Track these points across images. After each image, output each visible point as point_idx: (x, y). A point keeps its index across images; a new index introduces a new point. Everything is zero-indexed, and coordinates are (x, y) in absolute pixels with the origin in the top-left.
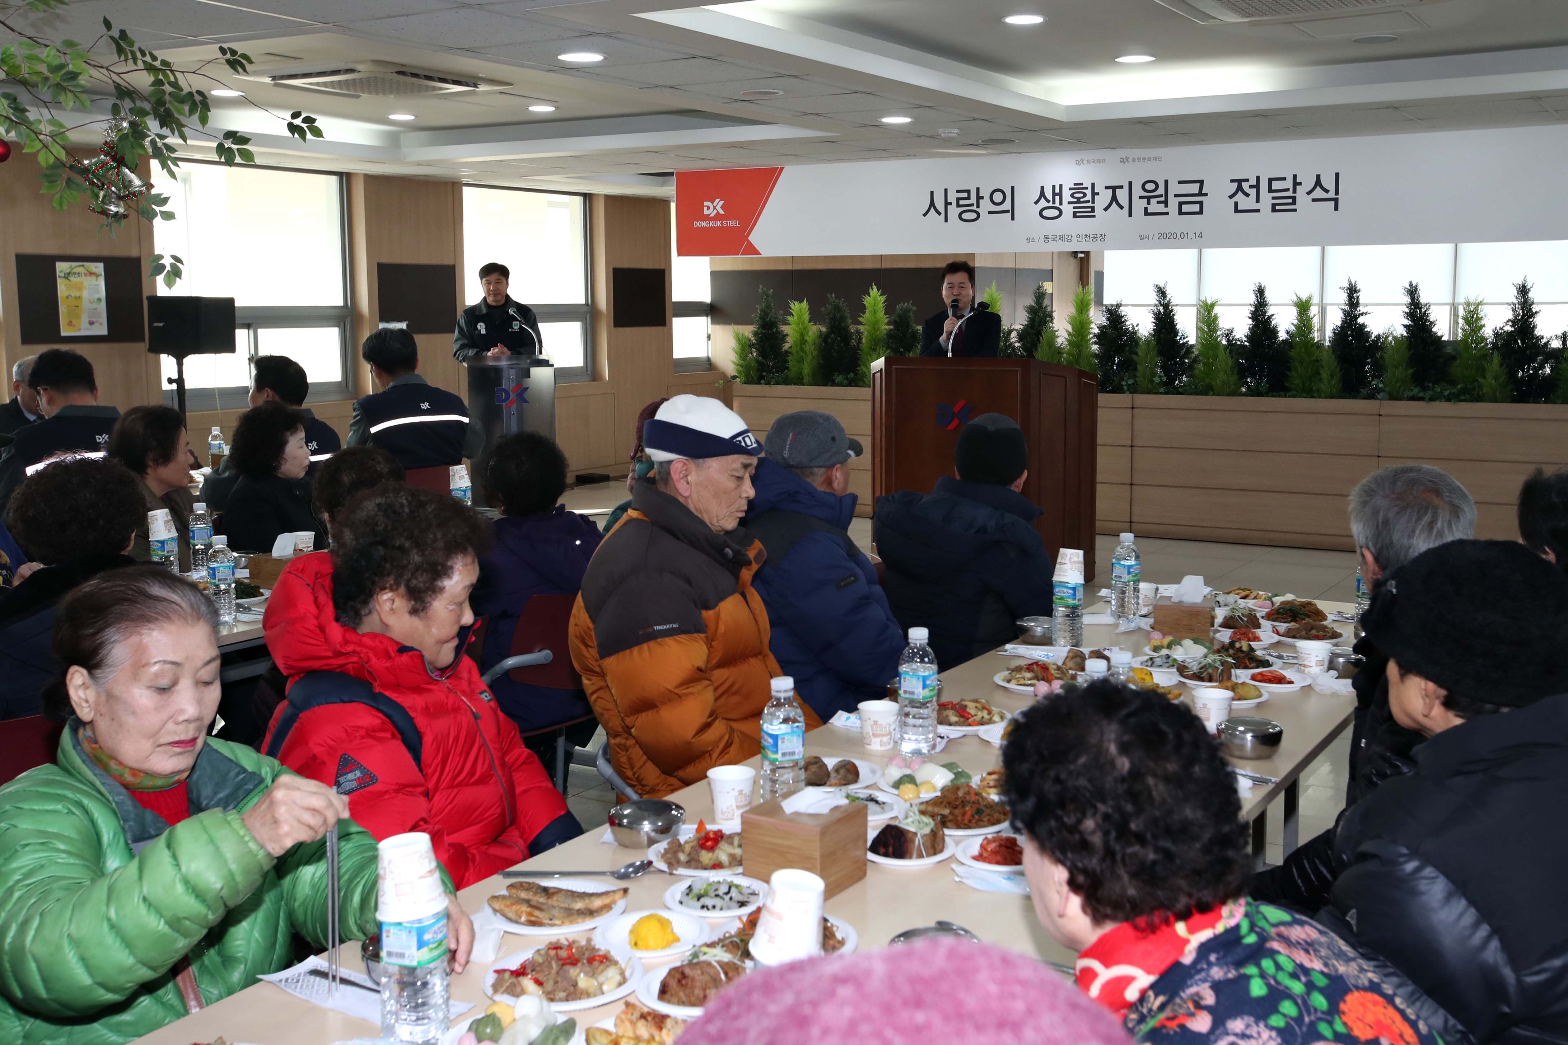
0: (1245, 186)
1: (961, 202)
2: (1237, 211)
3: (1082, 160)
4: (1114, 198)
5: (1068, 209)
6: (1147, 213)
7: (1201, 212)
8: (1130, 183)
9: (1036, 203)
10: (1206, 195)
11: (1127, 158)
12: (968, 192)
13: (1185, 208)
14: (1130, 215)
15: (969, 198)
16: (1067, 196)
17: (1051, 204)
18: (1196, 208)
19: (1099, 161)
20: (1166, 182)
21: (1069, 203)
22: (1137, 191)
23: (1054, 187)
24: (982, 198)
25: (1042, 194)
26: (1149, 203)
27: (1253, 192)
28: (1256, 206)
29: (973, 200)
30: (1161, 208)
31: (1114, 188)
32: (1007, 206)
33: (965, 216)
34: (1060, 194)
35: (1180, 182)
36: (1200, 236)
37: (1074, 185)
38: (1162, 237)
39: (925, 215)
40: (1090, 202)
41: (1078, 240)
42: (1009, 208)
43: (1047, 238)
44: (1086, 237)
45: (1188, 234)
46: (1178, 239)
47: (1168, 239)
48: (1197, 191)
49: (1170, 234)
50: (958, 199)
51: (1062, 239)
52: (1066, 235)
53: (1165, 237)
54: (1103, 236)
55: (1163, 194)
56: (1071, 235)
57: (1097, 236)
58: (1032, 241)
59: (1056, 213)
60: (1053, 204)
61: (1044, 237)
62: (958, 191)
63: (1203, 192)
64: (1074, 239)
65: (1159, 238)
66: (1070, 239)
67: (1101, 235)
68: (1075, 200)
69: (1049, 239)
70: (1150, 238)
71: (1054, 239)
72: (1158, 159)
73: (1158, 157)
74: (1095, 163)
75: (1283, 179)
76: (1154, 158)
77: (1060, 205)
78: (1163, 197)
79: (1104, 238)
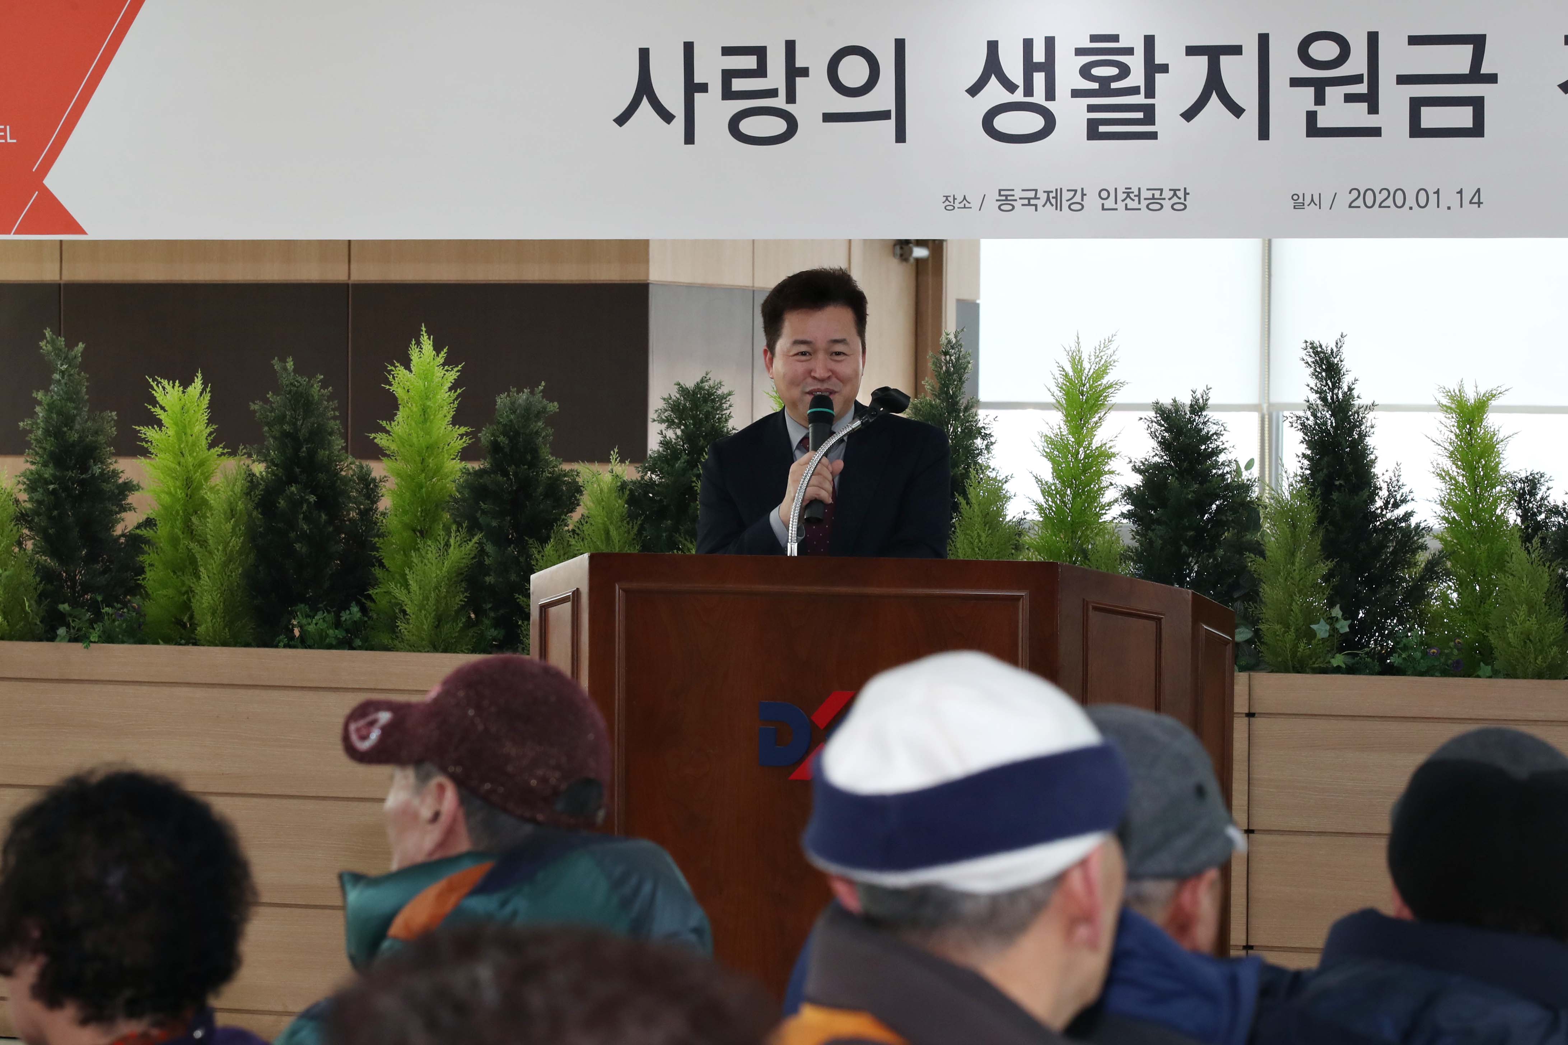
1: (738, 84)
4: (1214, 84)
5: (1071, 113)
6: (1313, 129)
7: (1477, 130)
8: (1264, 40)
9: (974, 91)
10: (1492, 79)
12: (760, 52)
13: (1430, 117)
14: (1264, 133)
15: (761, 71)
16: (1068, 72)
17: (1019, 96)
18: (1463, 117)
20: (1373, 38)
21: (1076, 93)
22: (1285, 63)
23: (1028, 44)
24: (804, 72)
25: (993, 66)
26: (1320, 100)
29: (776, 77)
30: (1358, 115)
31: (1214, 53)
32: (882, 98)
33: (750, 126)
34: (1048, 67)
35: (1414, 40)
36: (1476, 200)
37: (1091, 41)
38: (1360, 202)
39: (621, 120)
40: (1139, 93)
41: (1103, 205)
42: (890, 104)
43: (1009, 198)
44: (1128, 196)
45: (1437, 192)
46: (1411, 208)
47: (1380, 206)
48: (1465, 69)
49: (1385, 193)
50: (728, 75)
51: (1054, 203)
52: (1068, 190)
53: (1369, 202)
54: (1181, 194)
55: (1362, 75)
56: (1082, 189)
57: (1161, 195)
58: (962, 205)
59: (1033, 122)
60: (1025, 96)
61: (1000, 195)
62: (728, 51)
63: (1485, 69)
64: (1092, 202)
65: (1352, 205)
66: (1080, 201)
67: (1175, 191)
68: (1095, 86)
69: (1016, 200)
70: (1326, 202)
71: (1029, 202)
77: (1046, 100)
78: (1362, 82)
79: (1182, 201)
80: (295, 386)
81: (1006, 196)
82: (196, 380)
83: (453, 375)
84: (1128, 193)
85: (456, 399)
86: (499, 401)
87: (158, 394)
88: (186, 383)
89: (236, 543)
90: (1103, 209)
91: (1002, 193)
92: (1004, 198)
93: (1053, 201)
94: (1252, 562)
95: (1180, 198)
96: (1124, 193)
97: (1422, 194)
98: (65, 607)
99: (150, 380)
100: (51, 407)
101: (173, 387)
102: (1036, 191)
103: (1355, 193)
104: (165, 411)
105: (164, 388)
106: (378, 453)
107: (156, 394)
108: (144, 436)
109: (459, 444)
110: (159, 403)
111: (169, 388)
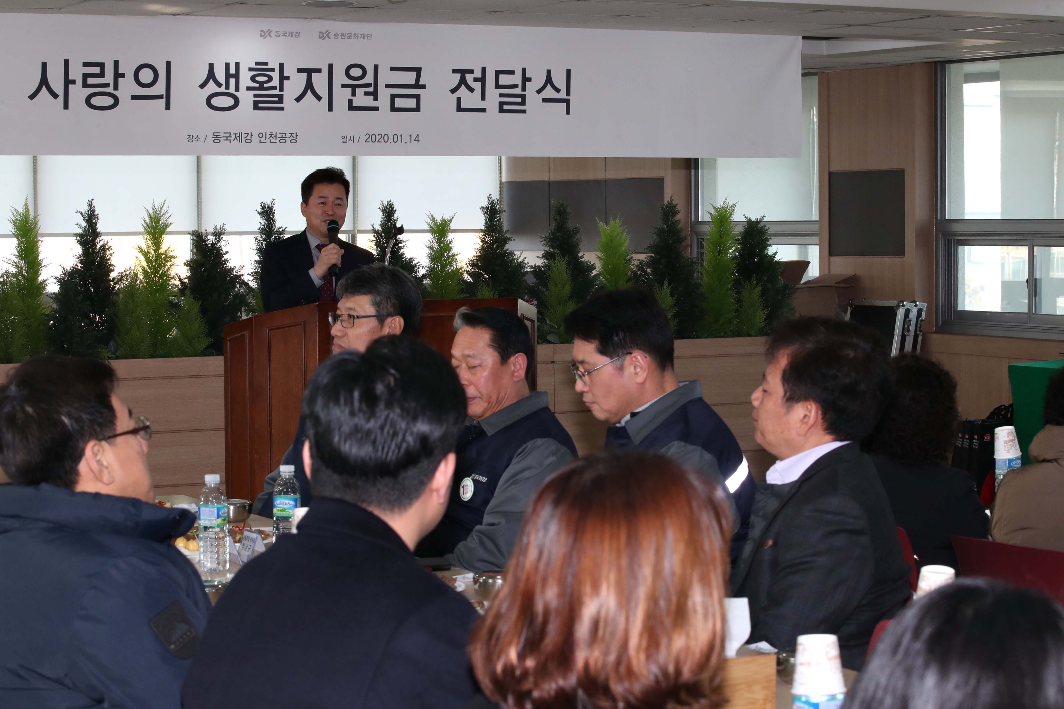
0: (469, 78)
1: (90, 81)
2: (459, 109)
3: (269, 32)
4: (309, 86)
5: (247, 98)
6: (351, 107)
7: (417, 109)
8: (331, 66)
9: (202, 86)
10: (424, 87)
11: (328, 33)
12: (101, 66)
13: (399, 103)
14: (330, 109)
15: (102, 75)
16: (245, 79)
17: (223, 89)
18: (411, 103)
19: (291, 35)
20: (376, 67)
21: (249, 89)
22: (340, 78)
23: (227, 65)
24: (123, 75)
25: (211, 75)
26: (354, 94)
27: (478, 86)
28: (481, 105)
29: (109, 77)
30: (369, 101)
31: (309, 72)
32: (159, 89)
33: (96, 101)
34: (236, 76)
35: (393, 69)
36: (417, 139)
37: (256, 65)
38: (370, 140)
39: (32, 97)
40: (276, 89)
42: (163, 92)
43: (218, 137)
44: (271, 136)
45: (401, 136)
46: (391, 143)
47: (378, 142)
48: (413, 82)
49: (380, 136)
50: (86, 76)
51: (238, 139)
52: (245, 133)
53: (374, 140)
54: (294, 135)
55: (371, 83)
56: (251, 133)
57: (285, 136)
58: (196, 140)
59: (229, 102)
60: (226, 89)
61: (214, 135)
62: (85, 65)
63: (421, 83)
64: (255, 139)
65: (367, 141)
66: (250, 138)
67: (292, 134)
68: (257, 85)
69: (221, 138)
70: (356, 141)
71: (227, 139)
72: (367, 36)
73: (367, 34)
74: (286, 36)
75: (512, 72)
76: (363, 36)
77: (235, 91)
78: (371, 87)
79: (295, 139)
81: (217, 136)
84: (271, 135)
90: (260, 142)
91: (215, 134)
92: (216, 137)
93: (238, 138)
95: (294, 137)
96: (269, 135)
97: (395, 137)
102: (230, 133)
103: (368, 136)
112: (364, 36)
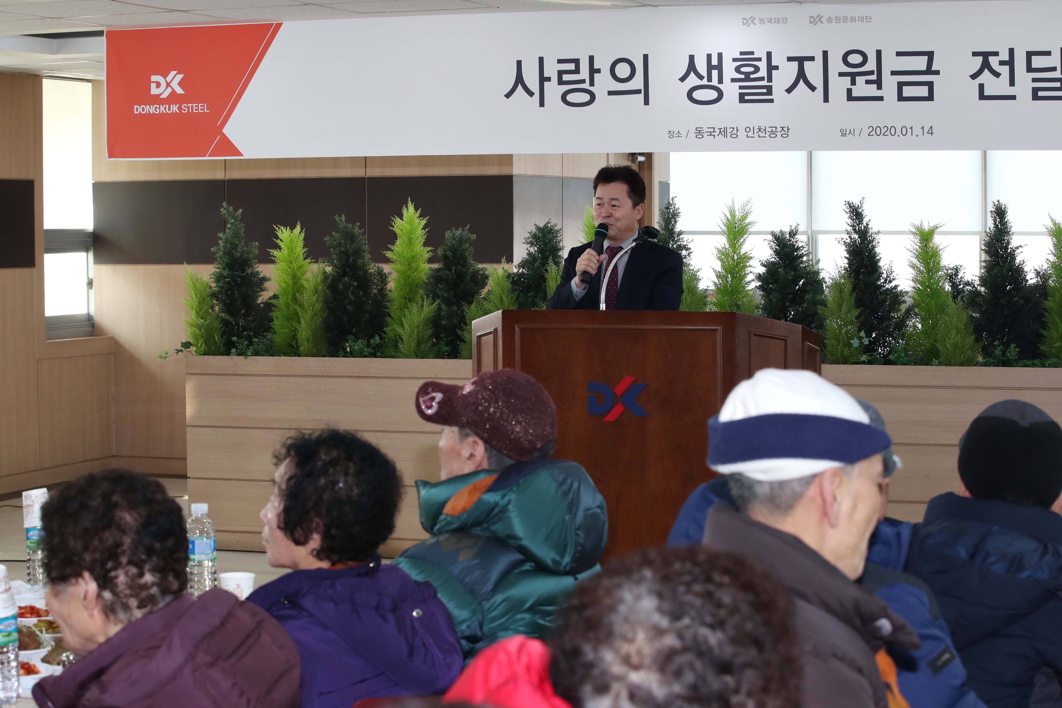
0: (994, 61)
1: (566, 77)
2: (982, 97)
3: (753, 19)
4: (801, 75)
5: (731, 90)
6: (850, 97)
7: (930, 97)
8: (825, 54)
9: (683, 79)
10: (937, 73)
11: (820, 18)
12: (576, 62)
13: (908, 91)
14: (826, 99)
15: (577, 71)
16: (729, 70)
17: (705, 82)
18: (923, 91)
19: (778, 21)
20: (879, 53)
21: (733, 80)
22: (836, 65)
23: (709, 57)
24: (599, 71)
25: (692, 67)
26: (853, 83)
27: (1004, 70)
28: (1009, 91)
29: (584, 73)
30: (872, 90)
31: (801, 60)
32: (637, 83)
33: (572, 98)
34: (719, 67)
35: (899, 54)
36: (930, 132)
37: (740, 55)
38: (873, 133)
39: (508, 96)
40: (764, 80)
41: (747, 135)
42: (642, 87)
43: (701, 132)
44: (760, 131)
45: (911, 128)
46: (899, 136)
47: (883, 135)
48: (924, 68)
49: (886, 129)
50: (561, 73)
51: (723, 134)
52: (730, 128)
53: (878, 133)
54: (786, 129)
55: (874, 71)
56: (737, 127)
57: (776, 130)
58: (677, 135)
59: (712, 95)
60: (708, 82)
61: (696, 130)
62: (560, 61)
63: (934, 68)
64: (742, 133)
65: (870, 134)
66: (736, 133)
67: (783, 128)
68: (743, 76)
69: (704, 133)
70: (857, 133)
71: (711, 134)
72: (866, 19)
73: (866, 17)
74: (772, 23)
75: (1048, 53)
76: (860, 19)
77: (719, 83)
78: (874, 74)
79: (786, 133)
80: (346, 228)
81: (699, 131)
82: (297, 226)
83: (424, 222)
84: (760, 129)
85: (425, 234)
86: (447, 234)
87: (279, 234)
88: (292, 228)
89: (318, 306)
90: (747, 137)
91: (697, 129)
92: (698, 132)
93: (723, 133)
94: (820, 310)
95: (785, 131)
96: (757, 129)
97: (904, 129)
98: (234, 339)
99: (275, 227)
100: (226, 241)
101: (286, 230)
102: (714, 128)
103: (871, 129)
104: (282, 242)
105: (282, 230)
106: (387, 261)
107: (278, 234)
108: (272, 254)
109: (427, 256)
110: (279, 238)
111: (284, 230)
112: (862, 19)
